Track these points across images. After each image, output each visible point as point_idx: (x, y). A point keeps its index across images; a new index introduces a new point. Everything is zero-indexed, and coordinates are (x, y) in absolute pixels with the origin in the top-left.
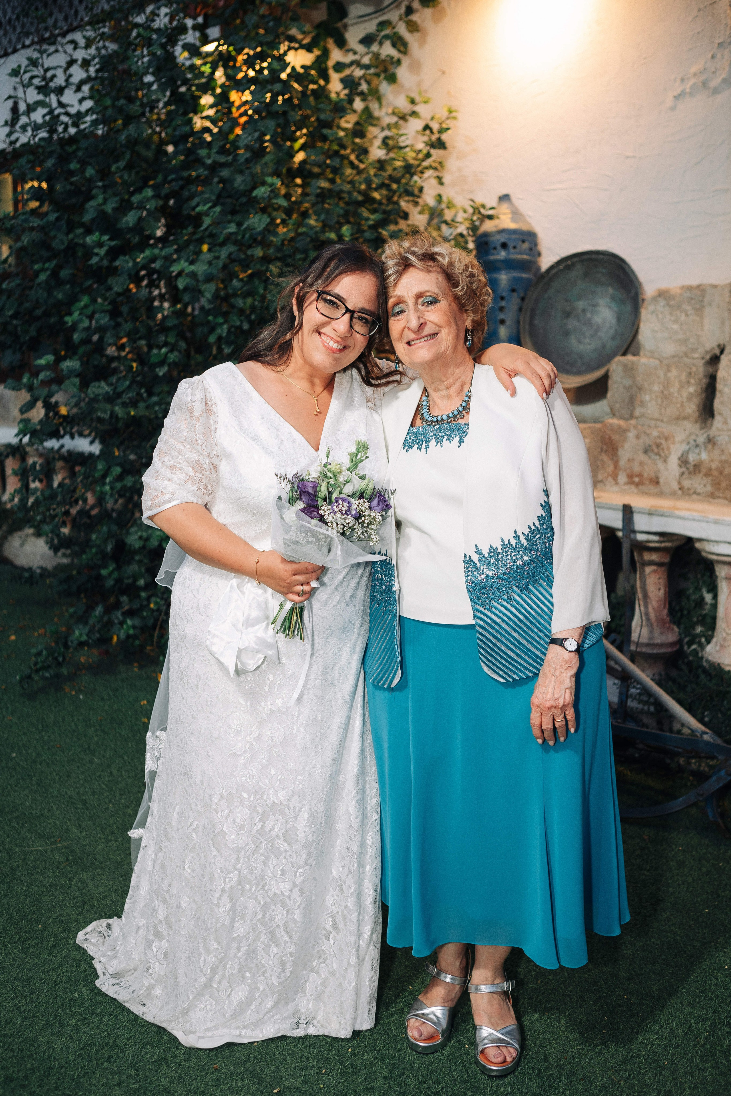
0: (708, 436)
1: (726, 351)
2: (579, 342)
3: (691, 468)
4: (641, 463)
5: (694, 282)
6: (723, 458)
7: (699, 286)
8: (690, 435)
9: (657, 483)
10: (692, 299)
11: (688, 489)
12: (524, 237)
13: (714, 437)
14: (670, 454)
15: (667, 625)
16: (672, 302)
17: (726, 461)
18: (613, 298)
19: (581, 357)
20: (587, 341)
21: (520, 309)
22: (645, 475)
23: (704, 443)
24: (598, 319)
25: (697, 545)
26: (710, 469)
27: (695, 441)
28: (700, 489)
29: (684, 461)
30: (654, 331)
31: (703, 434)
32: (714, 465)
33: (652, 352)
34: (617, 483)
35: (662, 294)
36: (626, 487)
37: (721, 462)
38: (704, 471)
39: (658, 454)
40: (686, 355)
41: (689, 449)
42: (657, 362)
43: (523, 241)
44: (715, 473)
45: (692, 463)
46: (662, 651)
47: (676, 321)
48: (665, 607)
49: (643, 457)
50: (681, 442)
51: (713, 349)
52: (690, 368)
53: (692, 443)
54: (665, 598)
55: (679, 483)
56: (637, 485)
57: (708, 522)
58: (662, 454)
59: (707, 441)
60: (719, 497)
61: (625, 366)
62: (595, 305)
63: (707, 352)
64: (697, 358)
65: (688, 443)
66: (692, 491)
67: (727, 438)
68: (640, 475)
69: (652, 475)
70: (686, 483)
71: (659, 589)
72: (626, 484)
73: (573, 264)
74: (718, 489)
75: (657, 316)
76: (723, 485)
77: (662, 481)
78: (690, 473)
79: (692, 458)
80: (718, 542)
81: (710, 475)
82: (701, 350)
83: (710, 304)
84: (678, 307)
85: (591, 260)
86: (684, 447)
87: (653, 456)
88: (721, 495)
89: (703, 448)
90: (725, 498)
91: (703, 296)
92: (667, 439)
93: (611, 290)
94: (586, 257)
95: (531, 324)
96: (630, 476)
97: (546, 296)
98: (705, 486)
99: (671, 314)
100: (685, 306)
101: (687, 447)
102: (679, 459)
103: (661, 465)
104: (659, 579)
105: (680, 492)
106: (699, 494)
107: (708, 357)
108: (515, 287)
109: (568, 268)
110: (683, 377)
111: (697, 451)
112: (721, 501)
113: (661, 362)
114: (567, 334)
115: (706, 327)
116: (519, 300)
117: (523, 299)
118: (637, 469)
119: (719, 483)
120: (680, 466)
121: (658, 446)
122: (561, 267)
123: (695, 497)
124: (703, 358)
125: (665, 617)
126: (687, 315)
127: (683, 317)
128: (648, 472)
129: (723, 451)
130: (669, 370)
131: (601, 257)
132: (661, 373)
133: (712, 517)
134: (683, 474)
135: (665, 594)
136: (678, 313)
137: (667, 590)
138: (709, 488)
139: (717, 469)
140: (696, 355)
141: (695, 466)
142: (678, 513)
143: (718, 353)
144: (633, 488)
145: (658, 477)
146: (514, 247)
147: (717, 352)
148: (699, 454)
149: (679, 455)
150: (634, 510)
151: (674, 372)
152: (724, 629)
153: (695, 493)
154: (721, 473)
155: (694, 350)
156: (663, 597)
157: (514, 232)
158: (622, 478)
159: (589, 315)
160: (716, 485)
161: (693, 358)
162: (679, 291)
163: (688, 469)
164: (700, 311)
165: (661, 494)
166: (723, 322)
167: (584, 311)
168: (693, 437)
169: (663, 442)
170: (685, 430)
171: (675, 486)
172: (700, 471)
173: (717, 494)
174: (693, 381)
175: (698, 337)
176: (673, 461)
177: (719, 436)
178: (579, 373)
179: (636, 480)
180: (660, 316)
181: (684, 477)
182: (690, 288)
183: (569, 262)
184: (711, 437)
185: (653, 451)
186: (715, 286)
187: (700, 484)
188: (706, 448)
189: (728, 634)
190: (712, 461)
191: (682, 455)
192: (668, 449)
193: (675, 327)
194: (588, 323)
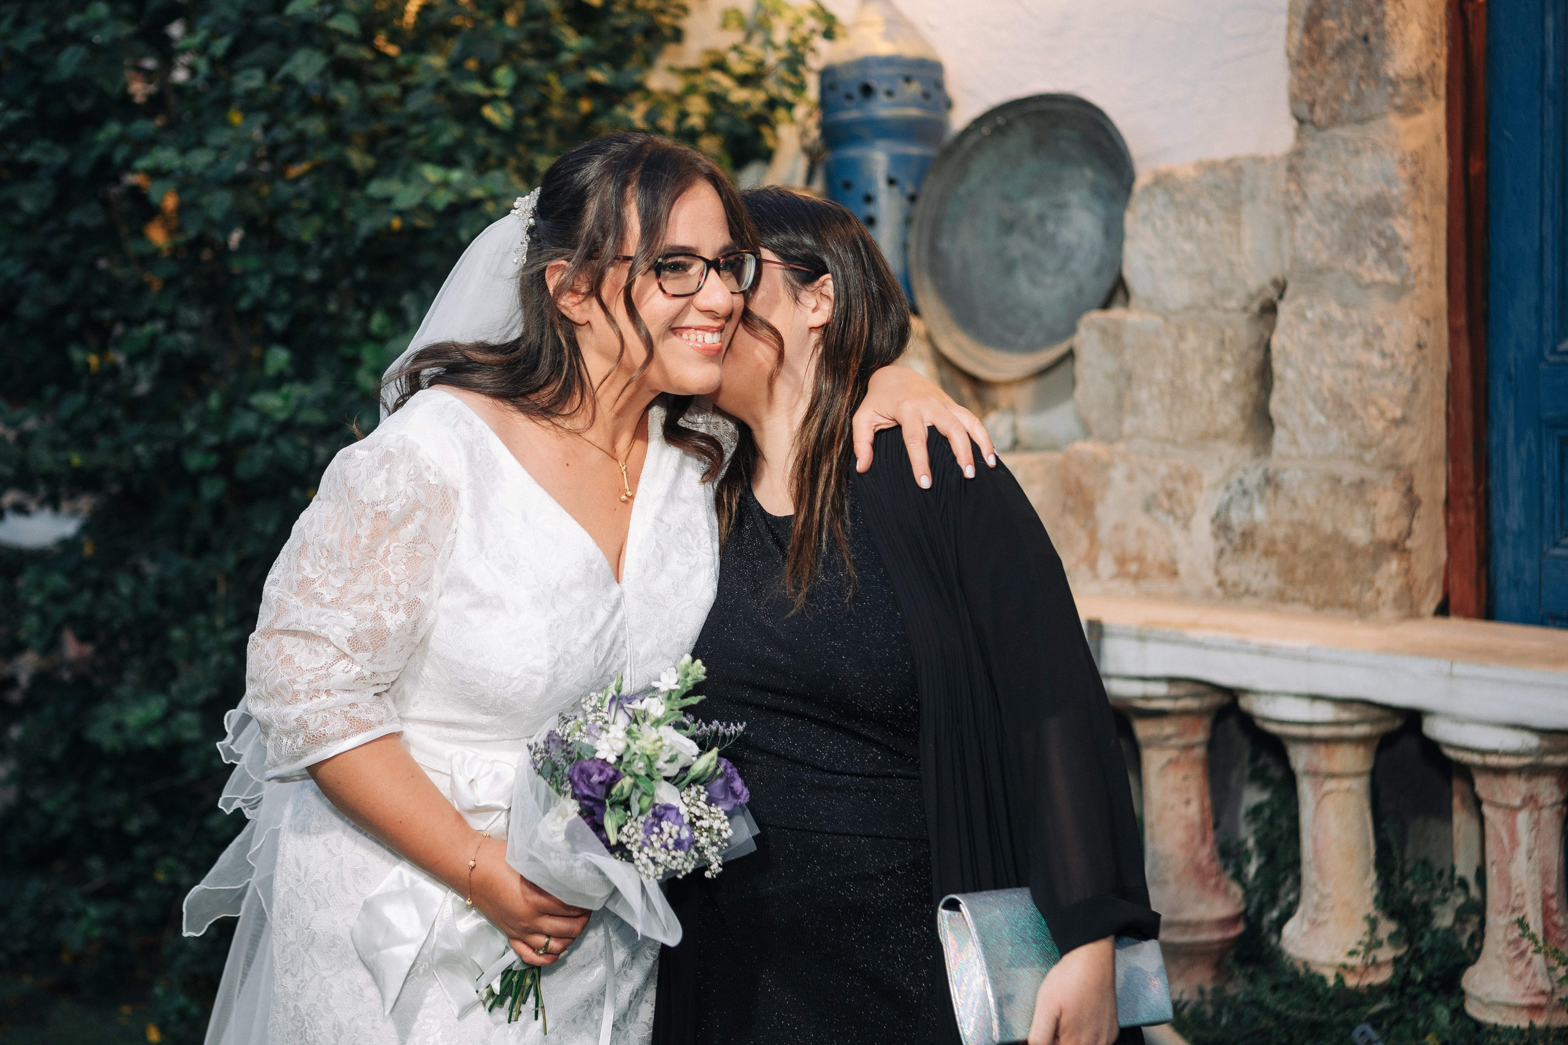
0: (1266, 472)
1: (1288, 293)
2: (1034, 282)
3: (1237, 540)
4: (1141, 533)
5: (1220, 152)
6: (1297, 516)
7: (1229, 162)
8: (1231, 471)
9: (1175, 573)
10: (1217, 187)
11: (1235, 585)
12: (907, 72)
13: (1276, 473)
14: (1194, 511)
15: (1212, 881)
16: (1179, 197)
17: (1301, 523)
18: (1096, 191)
19: (1037, 314)
20: (1048, 280)
21: (908, 221)
22: (1150, 556)
23: (1258, 487)
24: (1067, 235)
25: (1244, 703)
26: (1273, 542)
27: (1241, 482)
28: (1256, 583)
29: (1222, 526)
30: (1149, 257)
31: (1257, 468)
32: (1280, 532)
33: (1149, 301)
34: (1096, 577)
35: (1163, 181)
36: (1115, 585)
37: (1292, 524)
38: (1261, 545)
39: (1171, 512)
40: (1212, 303)
41: (1231, 499)
42: (1158, 320)
43: (908, 80)
44: (1282, 547)
45: (1238, 530)
46: (1204, 937)
47: (1190, 235)
48: (1204, 840)
49: (1142, 520)
50: (1216, 486)
51: (1261, 290)
52: (1223, 332)
53: (1235, 486)
54: (1204, 823)
55: (1217, 572)
56: (1137, 578)
57: (1249, 652)
58: (1179, 512)
59: (1263, 482)
60: (1294, 600)
61: (1104, 331)
62: (1061, 206)
63: (1251, 297)
64: (1233, 311)
65: (1228, 488)
66: (1242, 587)
67: (1300, 474)
68: (1140, 558)
69: (1163, 556)
70: (1231, 572)
71: (1188, 802)
72: (1113, 577)
73: (1009, 124)
74: (1292, 582)
75: (1153, 225)
76: (1300, 573)
77: (1182, 568)
78: (1235, 550)
79: (1237, 518)
80: (1274, 694)
81: (1274, 553)
82: (1240, 294)
83: (1253, 197)
84: (1192, 205)
85: (1042, 113)
86: (1221, 496)
87: (1161, 516)
88: (1298, 595)
89: (1256, 496)
90: (1306, 601)
91: (1238, 182)
92: (1186, 479)
93: (1089, 173)
94: (1032, 107)
95: (934, 249)
96: (1121, 561)
97: (962, 190)
98: (1266, 576)
99: (1179, 221)
100: (1206, 204)
101: (1226, 497)
102: (1213, 521)
103: (1178, 535)
104: (1185, 778)
105: (1218, 591)
106: (1255, 594)
107: (1255, 307)
108: (894, 175)
109: (999, 131)
110: (1210, 349)
111: (1245, 503)
112: (1299, 607)
113: (1166, 320)
114: (1009, 268)
115: (1247, 246)
116: (904, 202)
117: (913, 199)
118: (1132, 547)
119: (1292, 570)
120: (1216, 536)
121: (1170, 495)
122: (985, 130)
123: (1247, 600)
124: (1245, 309)
125: (1205, 863)
126: (1209, 222)
127: (1202, 226)
128: (1155, 551)
129: (1294, 502)
130: (1181, 337)
131: (1061, 106)
132: (1168, 343)
133: (1256, 640)
134: (1221, 553)
135: (1203, 811)
136: (1193, 218)
137: (1207, 802)
138: (1274, 582)
139: (1287, 539)
140: (1232, 304)
141: (1244, 534)
142: (1194, 634)
143: (1275, 298)
144: (1127, 586)
145: (1174, 562)
146: (890, 93)
147: (1272, 293)
148: (1250, 509)
149: (1213, 511)
150: (1106, 630)
151: (1192, 340)
152: (1315, 884)
153: (1247, 591)
154: (1294, 548)
155: (1226, 294)
156: (1197, 819)
157: (889, 61)
158: (1106, 565)
159: (1050, 226)
160: (1287, 573)
161: (1226, 311)
162: (1192, 173)
163: (1230, 541)
164: (1233, 210)
165: (1183, 598)
166: (1278, 232)
167: (1041, 218)
168: (1238, 474)
169: (1179, 486)
170: (1221, 460)
171: (1210, 579)
172: (1253, 546)
173: (1290, 592)
174: (1229, 358)
175: (1232, 265)
176: (1202, 524)
177: (1285, 470)
178: (1031, 348)
179: (1133, 568)
180: (1159, 225)
181: (1225, 559)
182: (1212, 167)
183: (1000, 120)
184: (1271, 471)
185: (1160, 506)
186: (1259, 160)
187: (1256, 573)
188: (1262, 497)
189: (1323, 897)
190: (1276, 523)
191: (1218, 514)
192: (1190, 500)
193: (1188, 247)
194: (1049, 242)
